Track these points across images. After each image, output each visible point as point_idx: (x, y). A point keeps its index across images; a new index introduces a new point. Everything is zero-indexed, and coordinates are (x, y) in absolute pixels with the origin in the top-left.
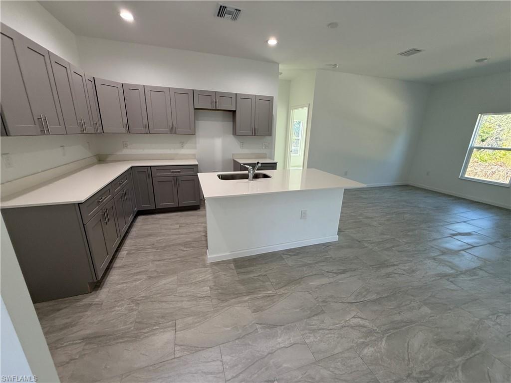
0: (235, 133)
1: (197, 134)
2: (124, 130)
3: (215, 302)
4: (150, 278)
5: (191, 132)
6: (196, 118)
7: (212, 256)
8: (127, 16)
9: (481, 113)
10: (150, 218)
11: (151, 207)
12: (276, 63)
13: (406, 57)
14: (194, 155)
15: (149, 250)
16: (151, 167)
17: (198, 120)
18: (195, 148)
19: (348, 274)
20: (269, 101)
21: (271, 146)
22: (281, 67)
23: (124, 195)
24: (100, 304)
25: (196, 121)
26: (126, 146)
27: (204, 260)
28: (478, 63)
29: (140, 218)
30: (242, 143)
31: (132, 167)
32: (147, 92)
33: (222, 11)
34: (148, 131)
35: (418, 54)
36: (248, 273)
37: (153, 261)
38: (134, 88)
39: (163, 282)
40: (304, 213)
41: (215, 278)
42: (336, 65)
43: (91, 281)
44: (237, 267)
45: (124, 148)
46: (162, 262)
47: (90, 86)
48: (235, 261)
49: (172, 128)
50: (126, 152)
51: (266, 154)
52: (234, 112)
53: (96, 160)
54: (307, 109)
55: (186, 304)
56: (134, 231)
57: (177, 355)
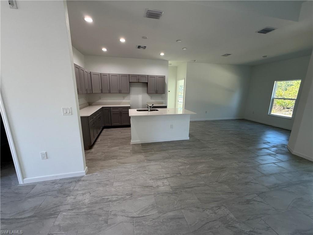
0: (148, 93)
1: (130, 93)
2: (100, 92)
3: (132, 154)
4: (109, 147)
5: (128, 93)
6: (130, 86)
7: (133, 141)
8: (104, 50)
9: (276, 80)
10: (109, 130)
11: (110, 125)
12: (167, 61)
13: (225, 57)
14: (129, 102)
15: (108, 140)
16: (110, 107)
17: (131, 87)
18: (130, 99)
19: (186, 150)
20: (163, 78)
21: (165, 98)
22: (170, 62)
23: (100, 118)
24: (92, 153)
25: (130, 88)
26: (100, 99)
27: (130, 143)
28: (263, 58)
29: (105, 130)
30: (151, 97)
31: (103, 107)
32: (110, 76)
33: (139, 47)
34: (110, 92)
35: (229, 56)
36: (146, 147)
37: (110, 143)
38: (105, 75)
39: (113, 148)
40: (172, 126)
41: (133, 148)
42: (195, 60)
43: (89, 145)
44: (142, 146)
45: (99, 99)
46: (113, 143)
47: (89, 75)
48: (142, 144)
49: (120, 91)
50: (100, 101)
51: (163, 102)
52: (147, 83)
53: (88, 105)
54: (184, 80)
55: (121, 154)
56: (102, 134)
57: (117, 164)
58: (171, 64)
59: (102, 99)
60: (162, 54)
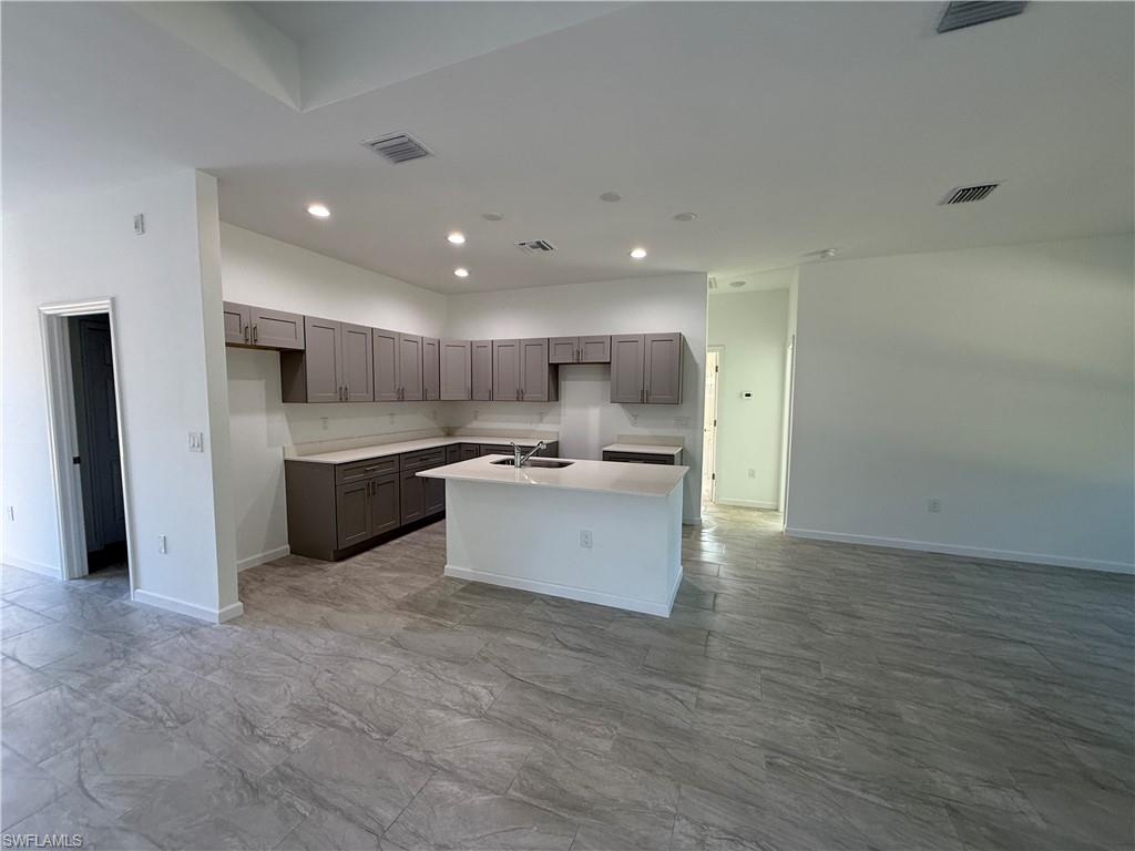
6: (561, 377)
7: (451, 567)
17: (565, 380)
18: (559, 423)
20: (672, 341)
25: (562, 383)
30: (635, 416)
31: (459, 444)
34: (491, 399)
38: (482, 346)
40: (586, 537)
45: (473, 420)
47: (430, 349)
49: (518, 393)
50: (475, 424)
52: (607, 365)
58: (743, 283)
59: (479, 418)
60: (639, 254)
